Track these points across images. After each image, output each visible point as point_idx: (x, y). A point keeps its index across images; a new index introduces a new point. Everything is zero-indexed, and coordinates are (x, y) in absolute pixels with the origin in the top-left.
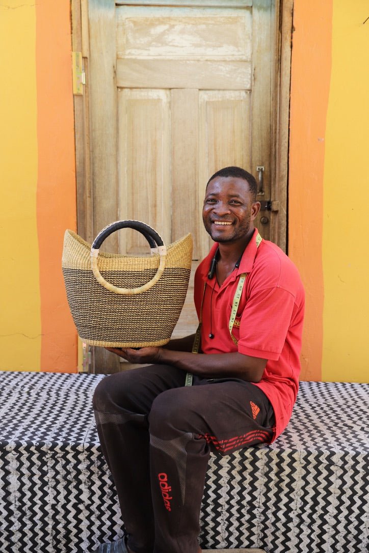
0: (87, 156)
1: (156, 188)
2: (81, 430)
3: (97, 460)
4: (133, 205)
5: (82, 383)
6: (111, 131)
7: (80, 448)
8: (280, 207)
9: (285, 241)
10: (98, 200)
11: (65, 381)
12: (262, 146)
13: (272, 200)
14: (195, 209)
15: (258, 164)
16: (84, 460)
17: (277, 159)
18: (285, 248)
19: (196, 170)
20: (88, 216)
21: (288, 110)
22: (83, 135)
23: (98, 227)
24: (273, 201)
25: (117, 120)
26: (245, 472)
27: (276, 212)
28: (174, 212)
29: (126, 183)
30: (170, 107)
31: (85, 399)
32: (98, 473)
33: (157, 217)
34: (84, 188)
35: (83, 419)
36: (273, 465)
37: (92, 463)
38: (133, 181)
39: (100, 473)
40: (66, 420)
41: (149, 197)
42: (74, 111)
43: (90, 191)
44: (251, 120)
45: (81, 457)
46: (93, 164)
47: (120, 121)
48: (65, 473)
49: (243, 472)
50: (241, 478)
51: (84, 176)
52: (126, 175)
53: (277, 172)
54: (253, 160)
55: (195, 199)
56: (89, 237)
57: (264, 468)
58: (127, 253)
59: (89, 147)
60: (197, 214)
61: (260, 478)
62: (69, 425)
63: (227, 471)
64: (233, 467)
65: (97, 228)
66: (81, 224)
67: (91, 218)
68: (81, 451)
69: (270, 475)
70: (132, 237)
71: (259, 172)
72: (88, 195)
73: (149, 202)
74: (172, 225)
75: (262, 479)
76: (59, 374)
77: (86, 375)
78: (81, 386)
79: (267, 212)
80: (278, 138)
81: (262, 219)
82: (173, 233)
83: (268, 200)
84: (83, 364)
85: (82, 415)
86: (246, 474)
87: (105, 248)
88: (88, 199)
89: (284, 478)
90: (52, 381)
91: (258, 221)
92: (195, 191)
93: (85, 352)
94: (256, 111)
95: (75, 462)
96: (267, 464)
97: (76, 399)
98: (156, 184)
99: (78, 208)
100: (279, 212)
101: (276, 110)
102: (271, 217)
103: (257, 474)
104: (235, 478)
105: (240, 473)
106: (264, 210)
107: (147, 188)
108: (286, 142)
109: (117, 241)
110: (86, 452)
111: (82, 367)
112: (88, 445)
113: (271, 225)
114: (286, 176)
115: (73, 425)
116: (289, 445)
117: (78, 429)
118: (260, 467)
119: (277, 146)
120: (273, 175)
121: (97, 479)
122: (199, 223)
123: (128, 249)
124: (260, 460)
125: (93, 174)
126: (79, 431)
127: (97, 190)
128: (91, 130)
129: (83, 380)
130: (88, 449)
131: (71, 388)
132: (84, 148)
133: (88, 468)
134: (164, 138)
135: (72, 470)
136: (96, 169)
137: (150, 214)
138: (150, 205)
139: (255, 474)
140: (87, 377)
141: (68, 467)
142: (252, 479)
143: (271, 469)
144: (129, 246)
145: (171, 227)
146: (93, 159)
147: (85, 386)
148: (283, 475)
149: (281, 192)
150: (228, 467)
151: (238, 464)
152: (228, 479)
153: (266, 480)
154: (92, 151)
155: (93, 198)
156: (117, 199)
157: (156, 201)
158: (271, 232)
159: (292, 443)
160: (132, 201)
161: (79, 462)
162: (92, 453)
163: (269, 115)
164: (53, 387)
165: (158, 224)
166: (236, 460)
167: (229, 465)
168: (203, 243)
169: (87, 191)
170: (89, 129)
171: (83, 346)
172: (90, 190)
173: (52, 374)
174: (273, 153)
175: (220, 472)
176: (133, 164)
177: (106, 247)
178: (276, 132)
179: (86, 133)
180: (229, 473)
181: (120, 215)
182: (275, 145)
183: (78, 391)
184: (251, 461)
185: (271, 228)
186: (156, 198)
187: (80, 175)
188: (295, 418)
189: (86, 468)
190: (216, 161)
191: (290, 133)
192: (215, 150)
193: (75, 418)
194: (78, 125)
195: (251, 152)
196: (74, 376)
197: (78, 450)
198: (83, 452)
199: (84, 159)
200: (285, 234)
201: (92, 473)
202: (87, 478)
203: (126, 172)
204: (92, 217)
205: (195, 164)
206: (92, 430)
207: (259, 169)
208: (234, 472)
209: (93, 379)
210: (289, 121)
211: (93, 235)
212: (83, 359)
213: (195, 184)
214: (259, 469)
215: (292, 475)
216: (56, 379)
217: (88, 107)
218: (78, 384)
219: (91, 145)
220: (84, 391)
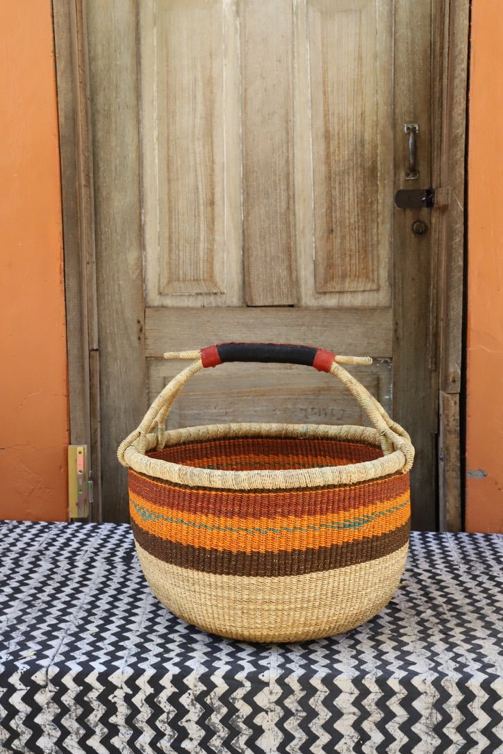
0: (80, 107)
1: (212, 170)
2: (50, 635)
3: (75, 704)
4: (170, 202)
5: (69, 540)
6: (126, 60)
7: (39, 678)
8: (452, 196)
9: (461, 263)
10: (104, 194)
11: (37, 535)
12: (414, 83)
13: (434, 187)
14: (288, 208)
15: (407, 119)
16: (48, 704)
17: (445, 107)
18: (462, 278)
19: (287, 133)
20: (85, 224)
21: (467, 6)
22: (71, 62)
23: (104, 243)
24: (437, 188)
25: (138, 39)
26: (390, 723)
27: (444, 209)
28: (247, 215)
29: (157, 160)
30: (237, 12)
31: (67, 570)
32: (77, 733)
33: (216, 223)
34: (75, 166)
35: (55, 612)
36: (451, 706)
37: (65, 710)
38: (168, 156)
39: (82, 732)
40: (21, 613)
41: (200, 187)
42: (53, 16)
43: (88, 175)
44: (393, 33)
45: (41, 698)
46: (92, 123)
47: (143, 42)
48: (8, 735)
49: (387, 723)
50: (383, 738)
51: (75, 144)
52: (156, 146)
53: (445, 131)
54: (397, 111)
55: (288, 189)
56: (88, 263)
57: (431, 714)
58: (160, 294)
59: (84, 90)
60: (291, 217)
61: (423, 737)
62: (27, 624)
63: (352, 722)
64: (365, 714)
65: (103, 247)
66: (70, 236)
67: (91, 228)
68: (42, 683)
69: (445, 730)
70: (169, 264)
71: (409, 133)
72: (83, 182)
73: (201, 197)
74: (244, 240)
75: (429, 739)
76: (28, 523)
77: (80, 524)
78: (66, 544)
79: (425, 210)
80: (446, 64)
81: (415, 225)
82: (246, 255)
83: (426, 188)
84: (77, 504)
85: (55, 603)
86: (392, 727)
87: (119, 285)
88: (83, 190)
89: (478, 737)
90: (14, 535)
91: (408, 230)
92: (288, 175)
93: (81, 481)
94: (403, 15)
95: (29, 709)
96: (438, 706)
97: (51, 570)
98: (213, 162)
99: (65, 206)
100: (449, 208)
101: (442, 10)
102: (434, 221)
103: (417, 728)
104: (369, 738)
105: (381, 726)
106: (420, 208)
107: (196, 171)
108: (462, 70)
109: (142, 271)
110: (51, 687)
111: (76, 508)
112: (57, 670)
113: (434, 236)
114: (464, 136)
115: (35, 624)
116: (478, 665)
117: (43, 634)
118: (422, 713)
119: (445, 81)
120: (436, 138)
121: (77, 745)
122: (295, 235)
123: (161, 285)
124: (422, 697)
125: (94, 145)
126: (45, 638)
127: (101, 173)
128: (87, 57)
129: (72, 534)
130: (57, 680)
131: (46, 549)
132: (73, 90)
133: (57, 720)
134: (227, 74)
135: (22, 728)
136: (100, 134)
137: (202, 219)
138: (201, 201)
139: (413, 729)
140: (81, 527)
141: (13, 724)
142: (406, 740)
143: (447, 718)
144: (164, 281)
145: (241, 243)
146: (93, 115)
147: (74, 544)
148: (475, 730)
149: (452, 169)
150: (354, 714)
151: (374, 707)
152: (356, 740)
153: (437, 742)
154: (92, 99)
155: (95, 189)
156: (140, 192)
157: (213, 194)
158: (434, 249)
159: (486, 660)
160: (169, 193)
161: (37, 709)
162: (64, 689)
163: (427, 22)
164: (12, 548)
165: (217, 238)
166: (371, 697)
167: (355, 710)
168: (303, 273)
169: (83, 175)
170: (83, 56)
171: (79, 469)
172: (89, 173)
173: (15, 523)
174: (437, 95)
175: (338, 726)
176: (168, 126)
177: (121, 282)
178: (442, 54)
179: (77, 62)
180: (357, 726)
181: (145, 221)
182: (441, 79)
183: (58, 554)
184: (403, 699)
185: (432, 242)
186: (213, 189)
187: (67, 141)
188: (488, 604)
189: (53, 721)
190: (326, 115)
191: (472, 51)
192: (325, 94)
193: (39, 610)
194: (62, 43)
195: (394, 95)
196: (56, 527)
197: (34, 682)
198: (45, 686)
199: (74, 112)
200: (462, 251)
201: (65, 733)
202: (56, 744)
203: (155, 140)
204: (93, 226)
205: (287, 122)
206: (71, 635)
207: (408, 128)
208: (367, 725)
209: (92, 531)
210: (470, 26)
211: (94, 260)
212: (78, 494)
213: (287, 161)
214: (420, 716)
215: (494, 730)
216: (21, 532)
217: (81, 12)
218: (61, 540)
219: (89, 86)
220: (70, 555)
